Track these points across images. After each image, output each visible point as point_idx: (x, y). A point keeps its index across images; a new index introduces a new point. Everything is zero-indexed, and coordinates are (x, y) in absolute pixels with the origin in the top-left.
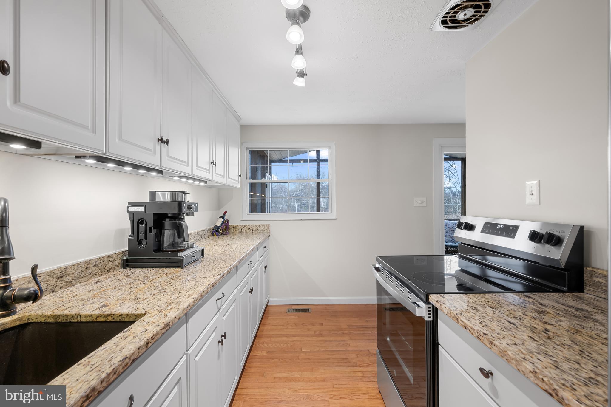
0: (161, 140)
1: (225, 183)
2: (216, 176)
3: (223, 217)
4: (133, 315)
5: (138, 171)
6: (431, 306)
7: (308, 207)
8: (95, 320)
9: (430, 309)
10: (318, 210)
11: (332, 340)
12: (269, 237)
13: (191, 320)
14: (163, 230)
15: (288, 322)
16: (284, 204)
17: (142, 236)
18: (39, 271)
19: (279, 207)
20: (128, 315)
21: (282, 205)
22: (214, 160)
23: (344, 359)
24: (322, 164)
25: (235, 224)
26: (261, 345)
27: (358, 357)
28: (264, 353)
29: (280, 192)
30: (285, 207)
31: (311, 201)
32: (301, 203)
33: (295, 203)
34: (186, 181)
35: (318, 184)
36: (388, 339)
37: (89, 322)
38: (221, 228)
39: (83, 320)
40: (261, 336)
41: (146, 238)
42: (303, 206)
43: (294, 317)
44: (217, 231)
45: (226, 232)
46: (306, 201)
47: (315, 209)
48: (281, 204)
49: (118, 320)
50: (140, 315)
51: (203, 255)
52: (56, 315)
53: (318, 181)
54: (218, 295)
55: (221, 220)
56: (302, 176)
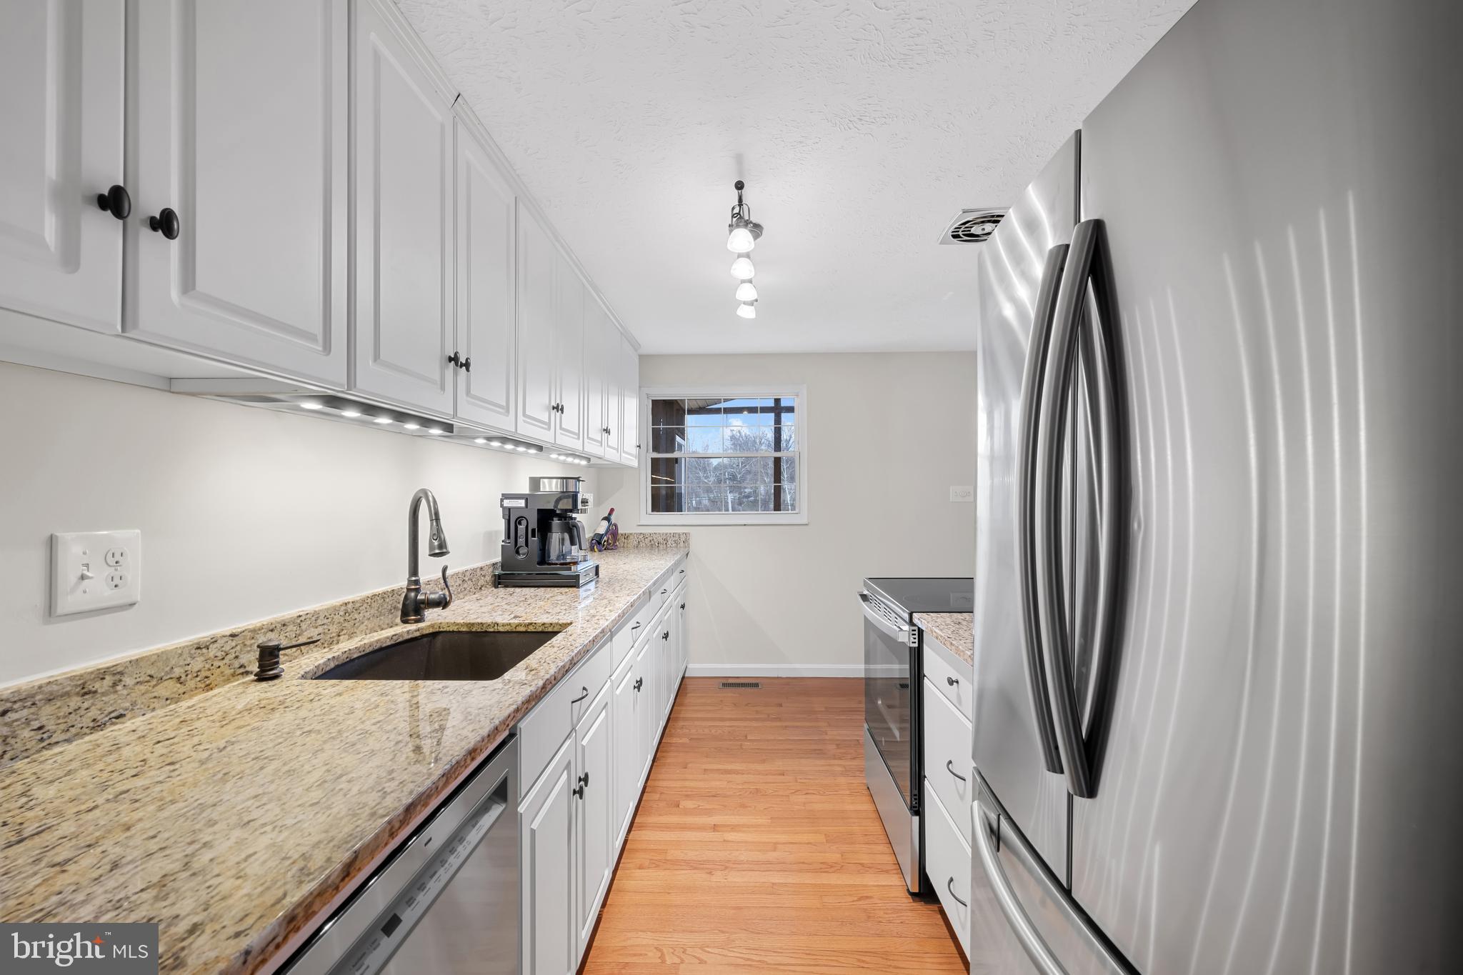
0: (454, 359)
1: (582, 449)
2: (563, 434)
3: (607, 519)
4: (557, 624)
5: (402, 426)
6: (916, 628)
7: (756, 502)
8: (514, 630)
9: (914, 632)
10: (777, 507)
11: (797, 727)
12: (687, 555)
13: (614, 639)
14: (549, 534)
15: (721, 701)
16: (703, 495)
17: (521, 541)
18: (448, 573)
19: (691, 501)
20: (551, 624)
21: (698, 499)
22: (558, 401)
23: (815, 750)
24: (784, 416)
25: (628, 532)
26: (679, 731)
27: (838, 748)
28: (685, 740)
29: (694, 469)
30: (706, 502)
31: (762, 489)
32: (740, 493)
33: (726, 493)
34: (500, 447)
35: (777, 461)
36: (880, 702)
37: (508, 632)
38: (605, 538)
39: (501, 629)
40: (677, 719)
41: (527, 545)
42: (745, 500)
43: (730, 694)
44: (599, 543)
45: (613, 545)
46: (751, 488)
47: (772, 506)
48: (697, 497)
49: (540, 630)
50: (566, 624)
51: (597, 574)
52: (470, 623)
53: (778, 454)
54: (632, 623)
55: (605, 523)
56: (743, 434)
